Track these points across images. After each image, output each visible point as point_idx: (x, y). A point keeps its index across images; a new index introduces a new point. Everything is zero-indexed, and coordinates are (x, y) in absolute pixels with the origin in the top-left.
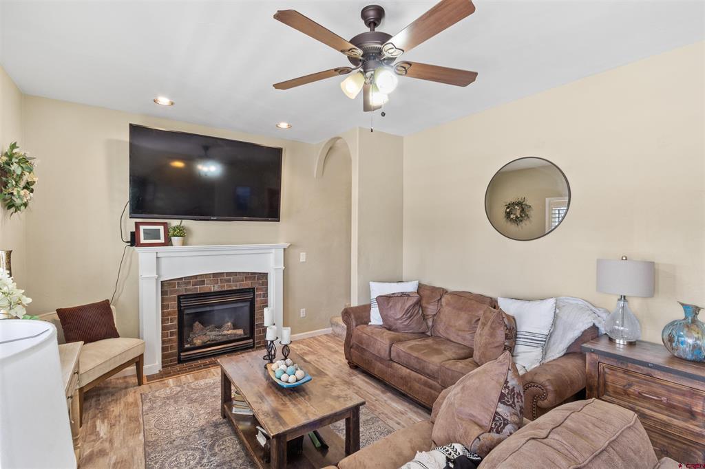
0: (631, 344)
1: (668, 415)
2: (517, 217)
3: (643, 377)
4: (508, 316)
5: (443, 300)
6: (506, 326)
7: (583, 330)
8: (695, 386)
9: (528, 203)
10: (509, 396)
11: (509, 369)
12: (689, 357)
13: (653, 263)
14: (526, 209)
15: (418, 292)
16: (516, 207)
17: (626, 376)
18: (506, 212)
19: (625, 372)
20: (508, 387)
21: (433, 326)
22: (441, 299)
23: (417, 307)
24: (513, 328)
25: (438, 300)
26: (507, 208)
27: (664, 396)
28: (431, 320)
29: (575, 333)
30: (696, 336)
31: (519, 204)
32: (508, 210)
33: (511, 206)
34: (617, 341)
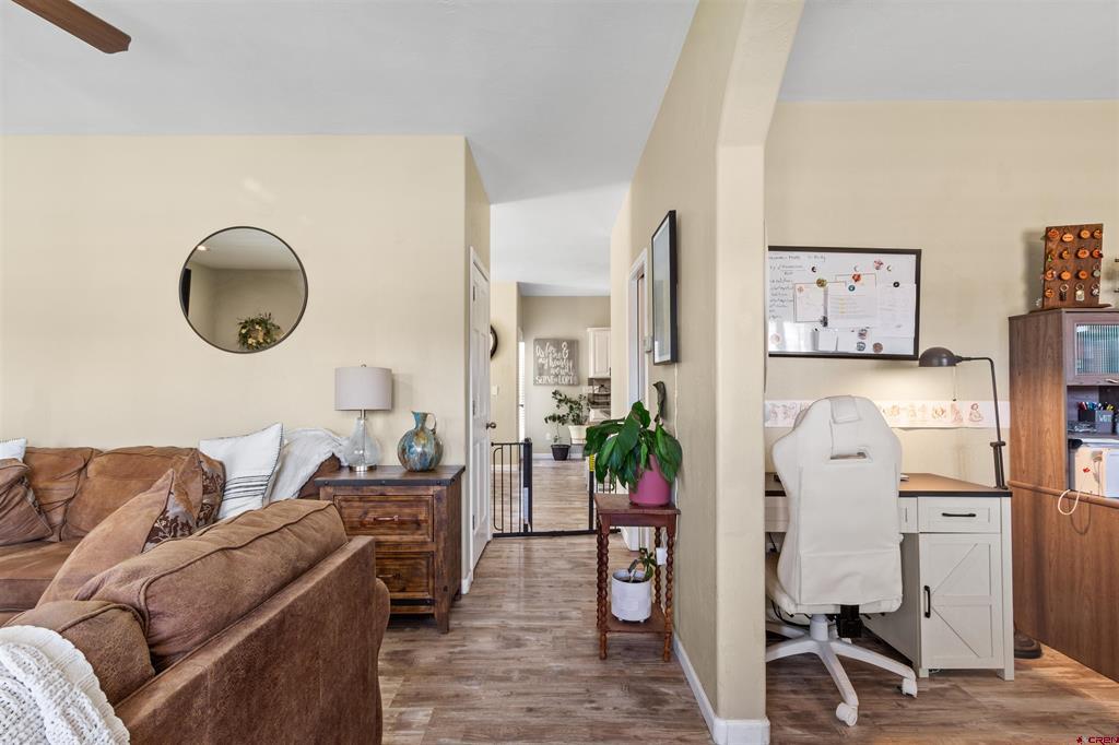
0: (372, 469)
1: (400, 534)
2: (258, 343)
3: (377, 498)
4: (208, 460)
5: (91, 467)
6: (205, 473)
7: (318, 462)
8: (420, 493)
9: (276, 322)
10: (167, 530)
11: (170, 493)
12: (418, 467)
13: (390, 371)
14: (273, 332)
15: (24, 461)
16: (257, 327)
17: (362, 504)
18: (240, 334)
19: (361, 499)
20: (166, 519)
21: (64, 522)
22: (85, 466)
23: (20, 489)
24: (218, 476)
25: (80, 470)
26: (243, 328)
27: (395, 513)
28: (60, 510)
29: (311, 468)
30: (422, 442)
31: (262, 322)
32: (244, 331)
33: (249, 325)
34: (358, 469)
